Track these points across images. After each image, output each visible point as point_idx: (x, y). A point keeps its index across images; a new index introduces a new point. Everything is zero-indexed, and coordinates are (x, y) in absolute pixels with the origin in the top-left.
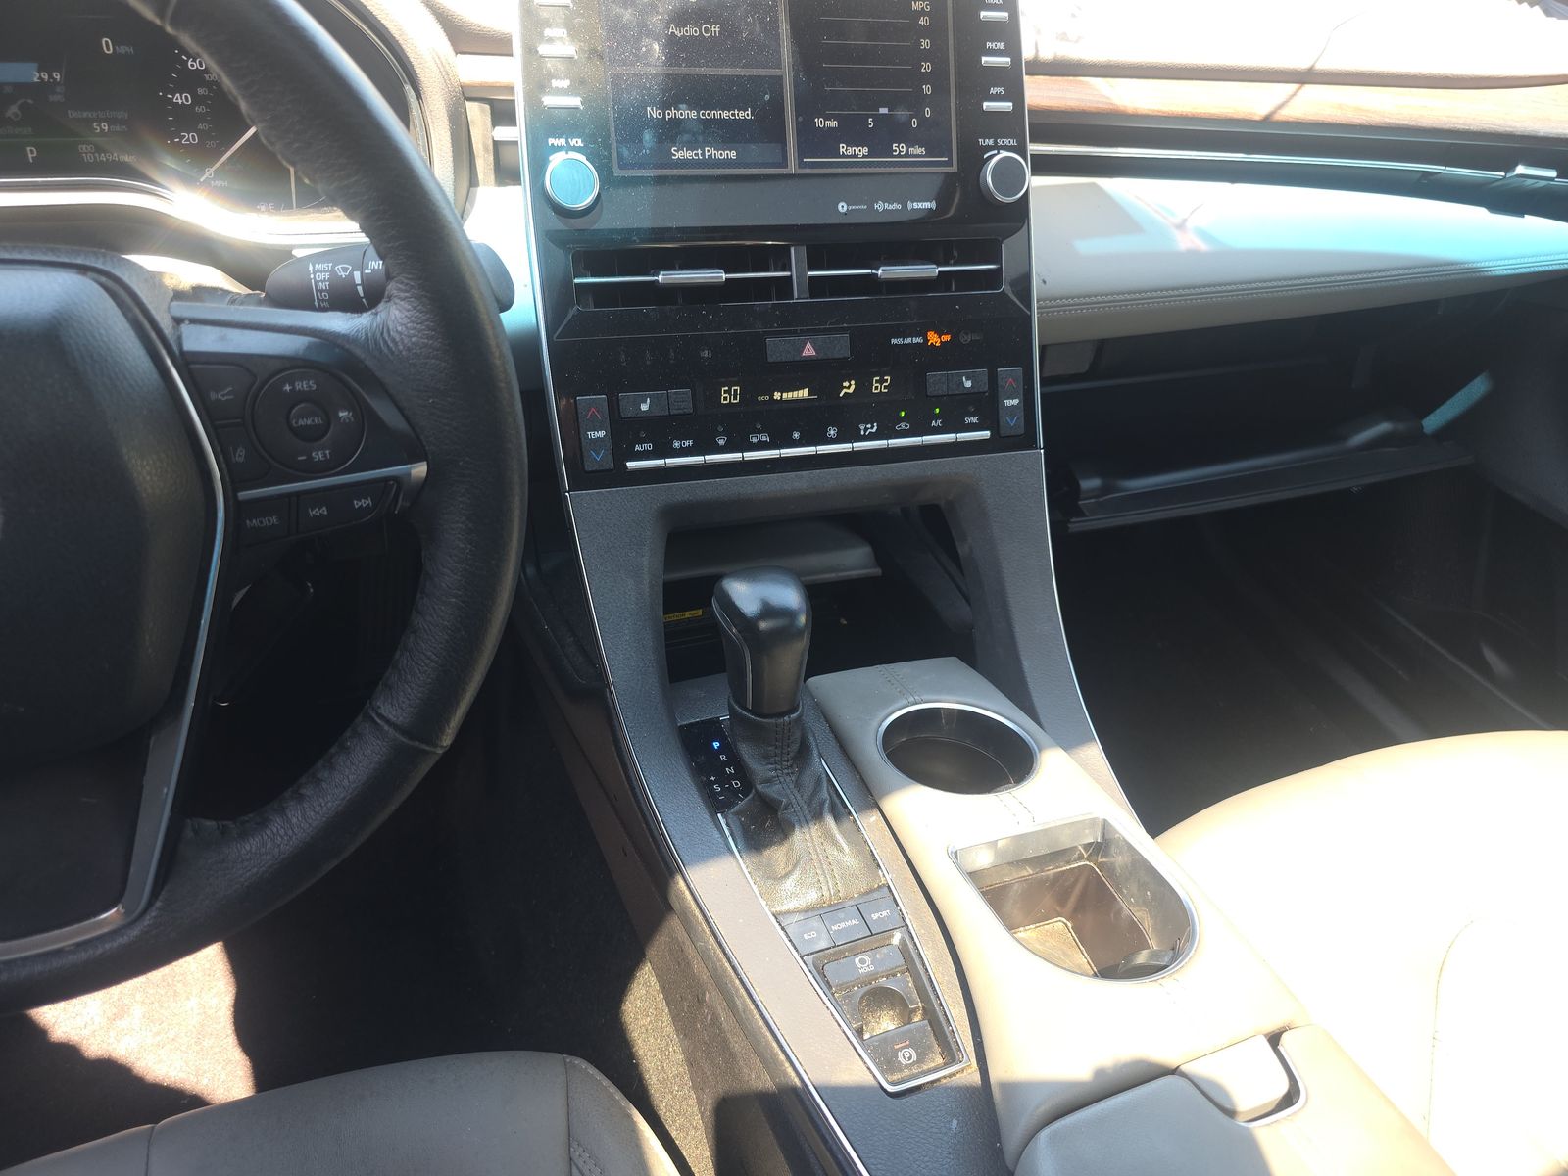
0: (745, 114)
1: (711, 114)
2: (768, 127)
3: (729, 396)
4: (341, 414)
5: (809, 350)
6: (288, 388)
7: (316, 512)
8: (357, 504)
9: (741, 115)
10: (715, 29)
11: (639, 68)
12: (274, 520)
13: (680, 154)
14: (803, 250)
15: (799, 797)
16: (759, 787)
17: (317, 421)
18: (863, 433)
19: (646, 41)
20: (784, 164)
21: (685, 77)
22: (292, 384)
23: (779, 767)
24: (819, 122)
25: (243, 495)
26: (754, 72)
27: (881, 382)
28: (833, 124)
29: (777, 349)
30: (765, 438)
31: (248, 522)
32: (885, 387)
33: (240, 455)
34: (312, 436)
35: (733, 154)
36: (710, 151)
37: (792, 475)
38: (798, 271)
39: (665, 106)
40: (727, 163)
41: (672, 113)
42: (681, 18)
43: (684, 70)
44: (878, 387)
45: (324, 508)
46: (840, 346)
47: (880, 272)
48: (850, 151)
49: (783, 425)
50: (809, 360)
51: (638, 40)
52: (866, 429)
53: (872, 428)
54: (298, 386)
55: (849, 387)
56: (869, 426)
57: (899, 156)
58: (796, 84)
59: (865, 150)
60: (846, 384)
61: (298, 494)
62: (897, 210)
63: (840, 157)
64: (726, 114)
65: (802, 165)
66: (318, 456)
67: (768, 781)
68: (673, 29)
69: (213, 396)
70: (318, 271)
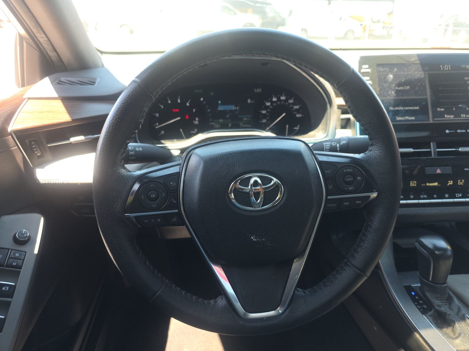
0: (418, 108)
1: (407, 108)
2: (424, 111)
3: (413, 184)
4: (358, 178)
5: (439, 171)
6: (345, 171)
7: (346, 204)
8: (357, 202)
9: (416, 108)
10: (408, 87)
11: (388, 97)
12: (334, 205)
13: (399, 118)
14: (435, 143)
15: (452, 313)
16: (437, 308)
17: (352, 179)
18: (457, 196)
19: (390, 91)
20: (429, 120)
21: (401, 100)
22: (346, 170)
23: (442, 302)
24: (439, 109)
25: (329, 197)
26: (420, 97)
27: (461, 181)
28: (443, 110)
29: (429, 170)
30: (425, 196)
31: (328, 205)
32: (462, 183)
33: (331, 187)
34: (349, 183)
35: (413, 118)
36: (407, 118)
37: (434, 208)
38: (433, 148)
39: (395, 106)
40: (412, 120)
41: (396, 108)
42: (399, 85)
43: (401, 98)
44: (460, 183)
45: (348, 203)
46: (449, 170)
47: (460, 149)
48: (448, 116)
49: (431, 193)
50: (439, 174)
51: (388, 91)
52: (458, 195)
53: (460, 195)
54: (348, 170)
55: (451, 183)
56: (459, 194)
57: (463, 117)
58: (432, 100)
59: (453, 116)
60: (449, 182)
61: (342, 199)
62: (464, 132)
63: (445, 118)
64: (411, 108)
65: (434, 120)
66: (350, 188)
67: (439, 306)
68: (397, 88)
69: (326, 172)
70: (326, 144)
